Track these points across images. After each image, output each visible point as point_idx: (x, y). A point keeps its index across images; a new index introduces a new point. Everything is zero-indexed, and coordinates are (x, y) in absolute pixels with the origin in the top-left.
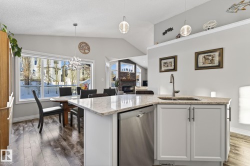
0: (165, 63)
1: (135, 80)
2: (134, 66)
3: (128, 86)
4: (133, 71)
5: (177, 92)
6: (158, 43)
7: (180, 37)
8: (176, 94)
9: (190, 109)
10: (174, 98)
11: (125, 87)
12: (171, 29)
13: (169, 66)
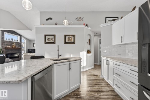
0: (48, 38)
1: (21, 49)
2: (19, 37)
3: (13, 53)
4: (19, 41)
5: (60, 56)
6: (43, 25)
7: (57, 25)
8: (59, 57)
9: (69, 64)
10: (59, 59)
11: (9, 54)
12: (51, 19)
13: (51, 40)
